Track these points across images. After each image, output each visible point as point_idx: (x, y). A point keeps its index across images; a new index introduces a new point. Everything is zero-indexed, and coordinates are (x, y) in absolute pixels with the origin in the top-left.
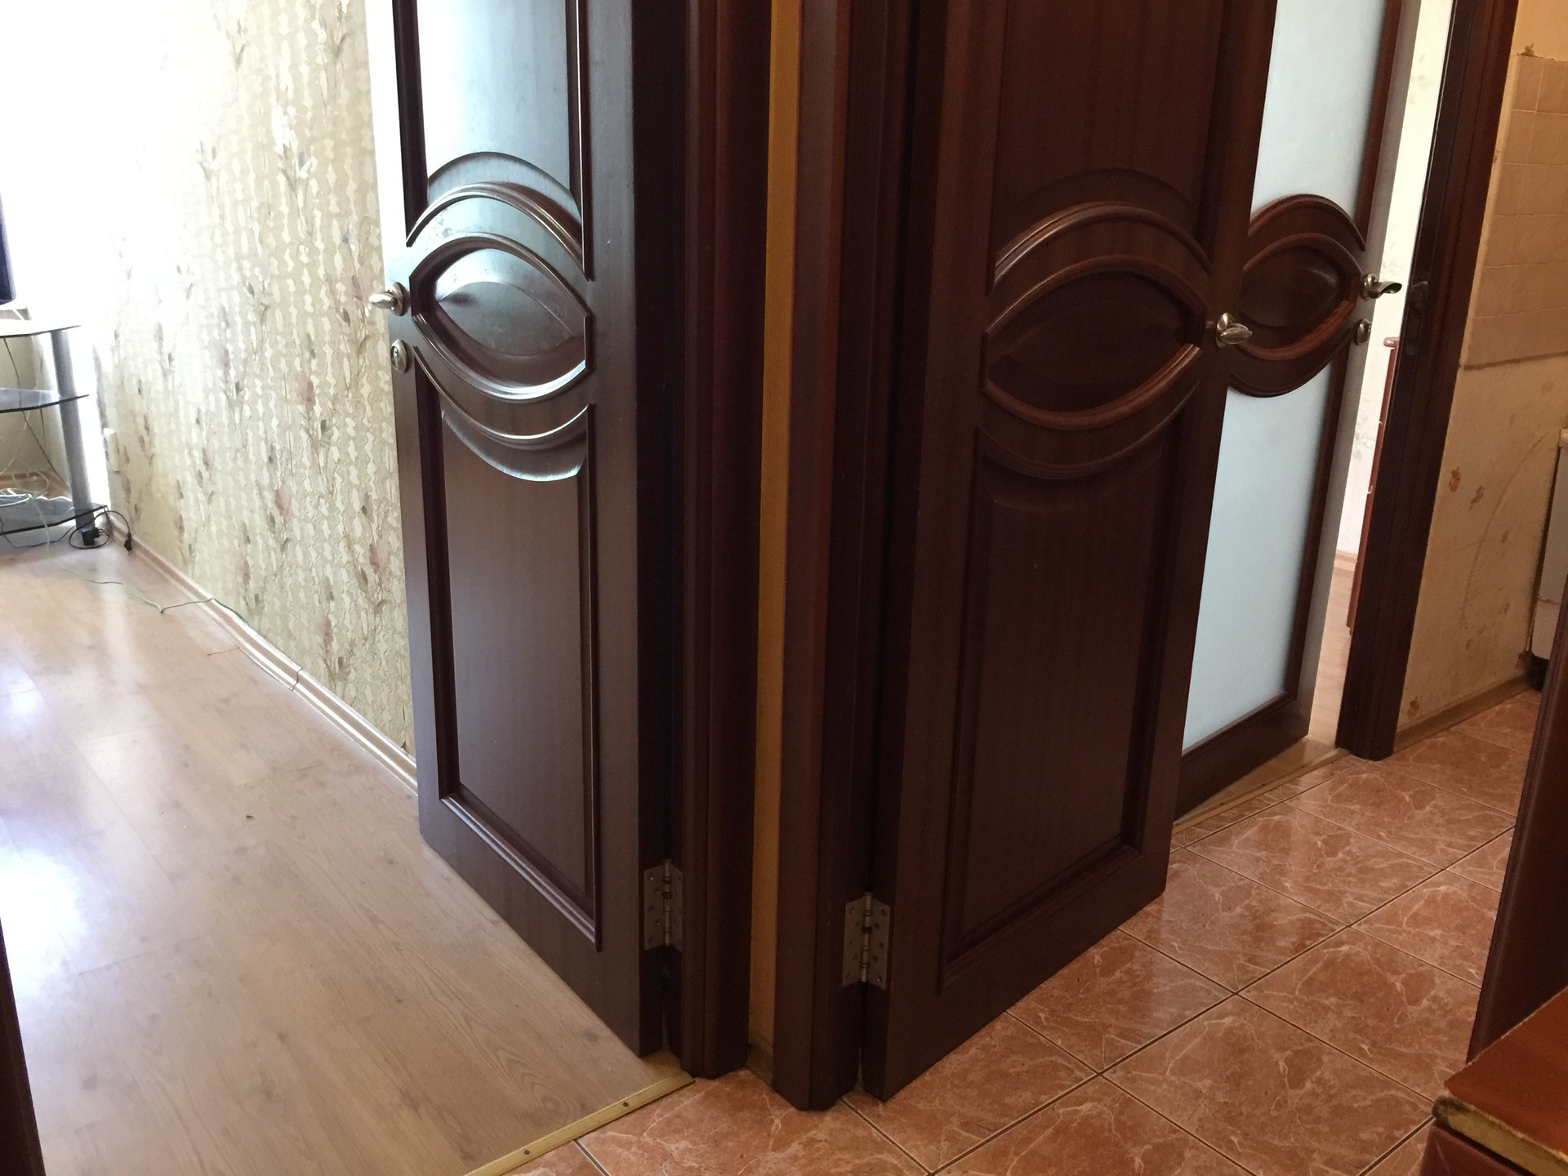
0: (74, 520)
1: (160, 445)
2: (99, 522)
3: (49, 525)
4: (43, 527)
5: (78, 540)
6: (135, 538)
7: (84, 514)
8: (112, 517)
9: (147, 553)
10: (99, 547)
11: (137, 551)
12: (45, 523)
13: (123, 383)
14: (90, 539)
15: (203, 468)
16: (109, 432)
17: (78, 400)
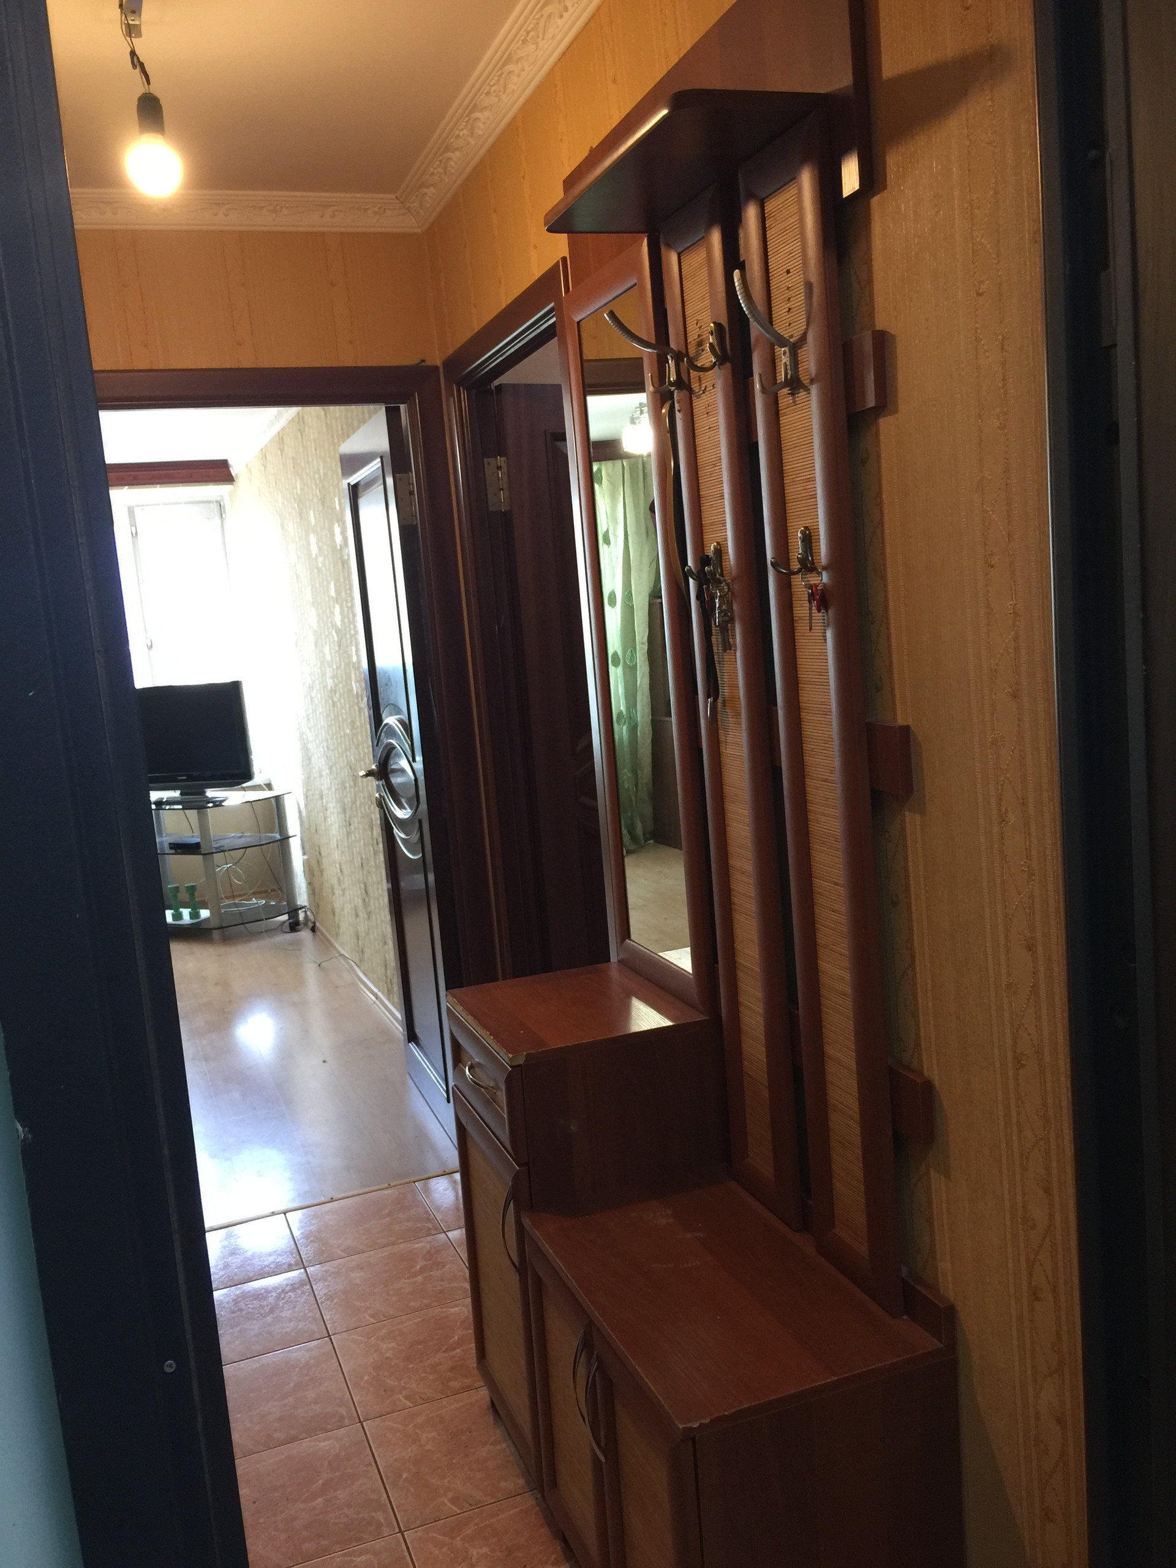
0: (287, 915)
1: (325, 862)
2: (301, 916)
3: (266, 919)
4: (262, 920)
5: (287, 927)
6: (318, 924)
7: (293, 911)
8: (308, 913)
9: (322, 934)
10: (297, 931)
11: (318, 933)
12: (264, 918)
13: (310, 826)
14: (294, 926)
15: (340, 875)
16: (306, 857)
17: (291, 839)
